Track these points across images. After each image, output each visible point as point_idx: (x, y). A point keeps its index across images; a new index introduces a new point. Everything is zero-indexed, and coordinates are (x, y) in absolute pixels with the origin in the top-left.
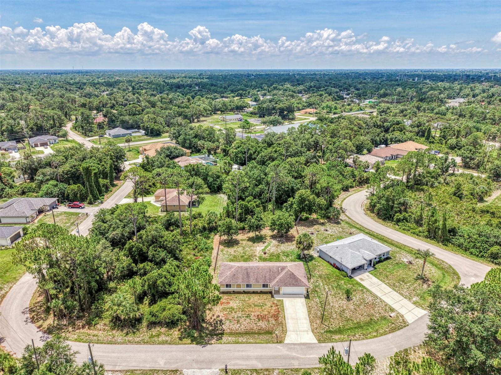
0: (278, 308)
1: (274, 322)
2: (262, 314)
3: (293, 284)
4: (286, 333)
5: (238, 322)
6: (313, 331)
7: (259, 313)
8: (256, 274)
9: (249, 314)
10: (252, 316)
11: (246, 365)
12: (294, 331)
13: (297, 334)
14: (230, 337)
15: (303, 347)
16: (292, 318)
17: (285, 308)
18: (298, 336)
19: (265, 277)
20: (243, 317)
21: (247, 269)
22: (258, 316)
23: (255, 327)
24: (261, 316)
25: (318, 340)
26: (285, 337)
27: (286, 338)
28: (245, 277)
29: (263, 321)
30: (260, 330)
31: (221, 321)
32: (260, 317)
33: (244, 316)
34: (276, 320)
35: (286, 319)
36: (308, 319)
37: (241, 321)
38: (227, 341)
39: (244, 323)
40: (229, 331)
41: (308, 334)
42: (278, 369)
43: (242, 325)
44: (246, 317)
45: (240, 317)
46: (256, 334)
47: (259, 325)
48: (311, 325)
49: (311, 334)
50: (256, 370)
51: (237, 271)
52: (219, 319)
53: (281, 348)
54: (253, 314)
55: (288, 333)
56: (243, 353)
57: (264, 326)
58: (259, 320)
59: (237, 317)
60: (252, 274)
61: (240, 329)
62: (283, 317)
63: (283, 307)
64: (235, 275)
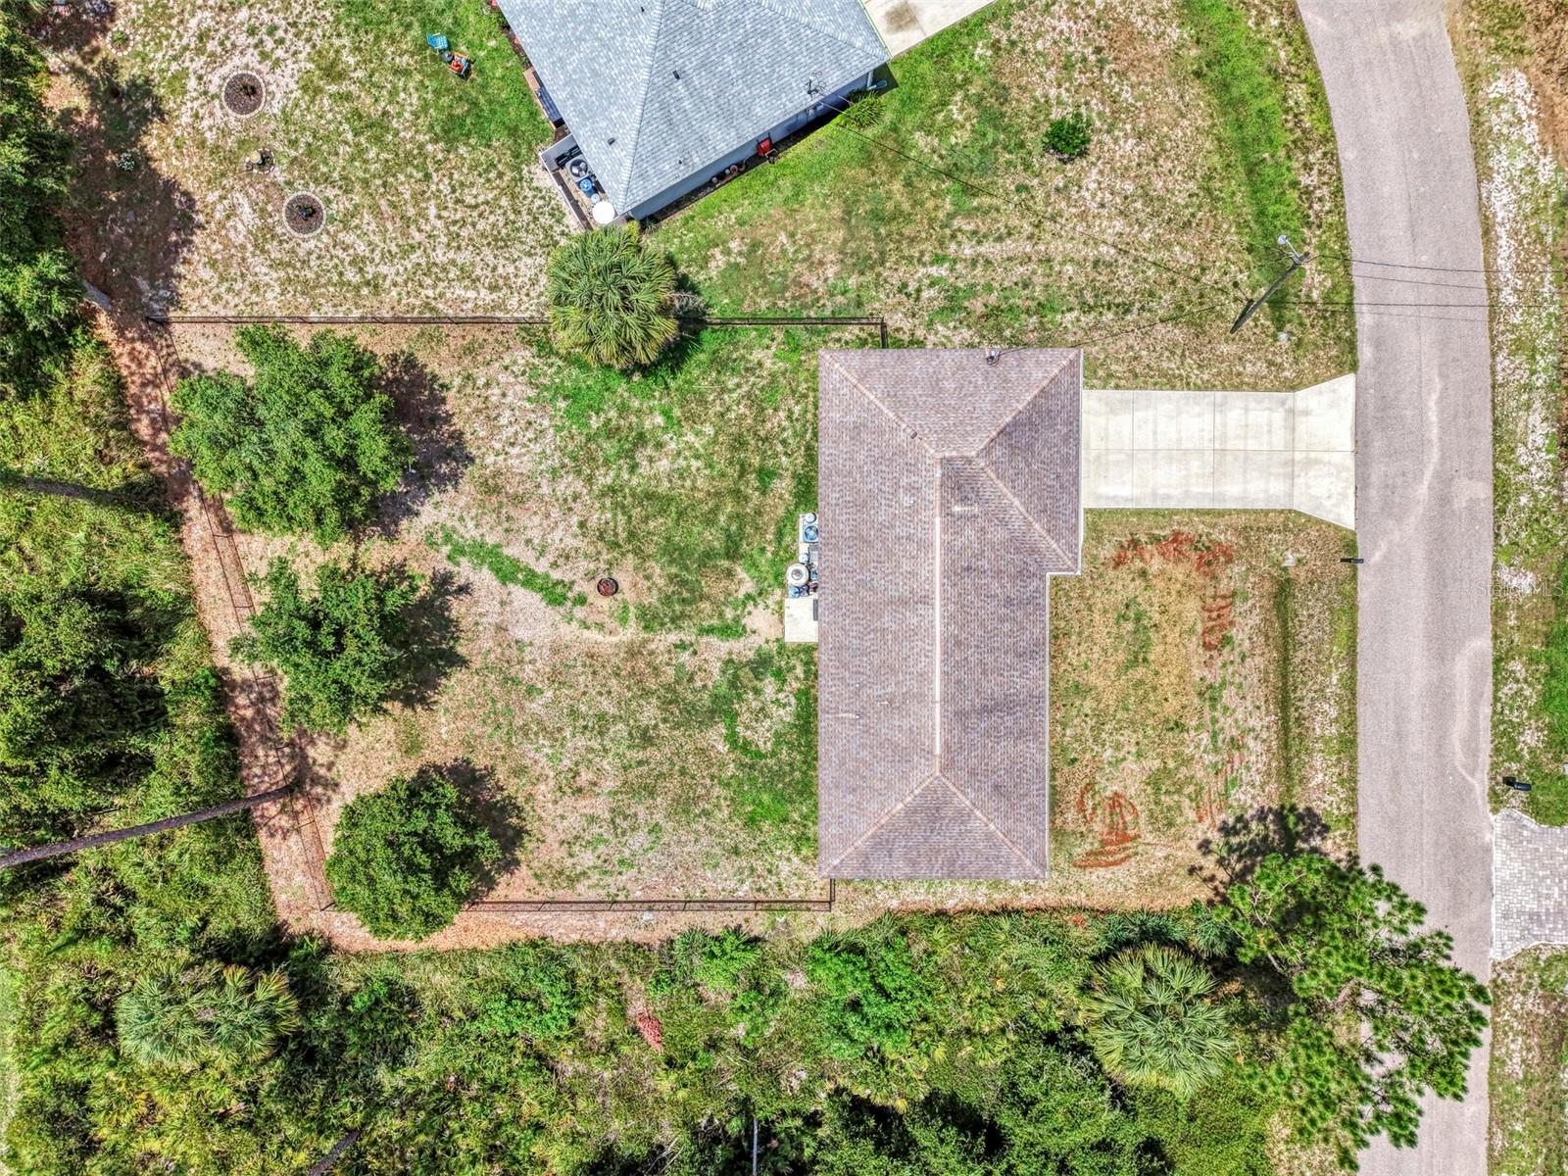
0: (1156, 540)
1: (1237, 569)
2: (1199, 628)
3: (1066, 439)
4: (1299, 514)
5: (1235, 744)
6: (1293, 387)
7: (1194, 642)
8: (989, 659)
9: (1201, 694)
10: (1210, 679)
11: (1475, 702)
12: (1292, 477)
13: (1309, 463)
14: (1304, 780)
15: (1378, 445)
16: (1216, 474)
17: (1148, 504)
18: (1317, 462)
19: (1009, 602)
20: (1214, 721)
21: (961, 715)
22: (1207, 646)
23: (1257, 659)
24: (1208, 631)
25: (1341, 373)
26: (1319, 522)
27: (1330, 518)
28: (1009, 721)
29: (1232, 623)
30: (1267, 638)
31: (1226, 830)
32: (1213, 639)
33: (1207, 717)
34: (1229, 560)
35: (1217, 506)
36: (1219, 395)
37: (1235, 732)
38: (1332, 792)
39: (1239, 715)
40: (1272, 787)
41: (1306, 413)
42: (1495, 567)
43: (1251, 723)
44: (1213, 708)
45: (1214, 736)
46: (1286, 660)
47: (1247, 643)
48: (1254, 388)
49: (1305, 398)
50: (1497, 661)
51: (973, 773)
52: (1217, 838)
53: (1384, 546)
54: (1197, 673)
55: (1301, 504)
56: (1415, 714)
57: (1255, 619)
58: (1226, 640)
59: (1216, 750)
60: (992, 686)
61: (1264, 735)
62: (1207, 519)
63: (1139, 513)
64: (996, 787)
